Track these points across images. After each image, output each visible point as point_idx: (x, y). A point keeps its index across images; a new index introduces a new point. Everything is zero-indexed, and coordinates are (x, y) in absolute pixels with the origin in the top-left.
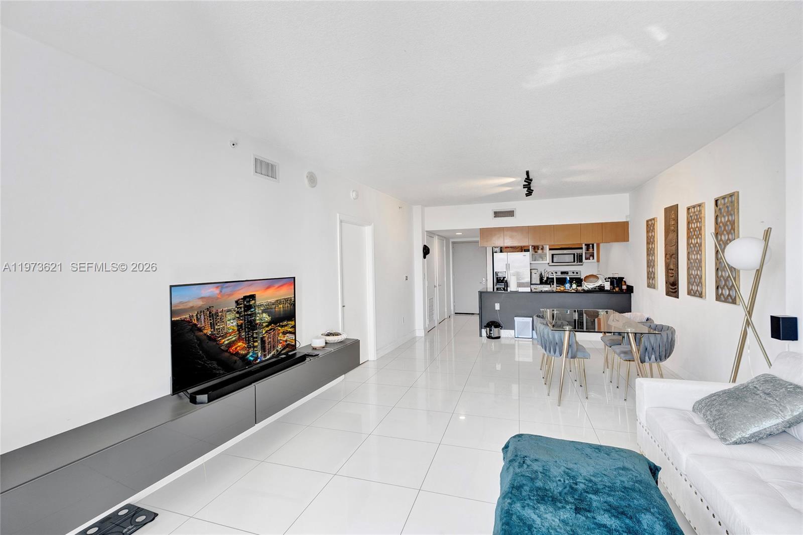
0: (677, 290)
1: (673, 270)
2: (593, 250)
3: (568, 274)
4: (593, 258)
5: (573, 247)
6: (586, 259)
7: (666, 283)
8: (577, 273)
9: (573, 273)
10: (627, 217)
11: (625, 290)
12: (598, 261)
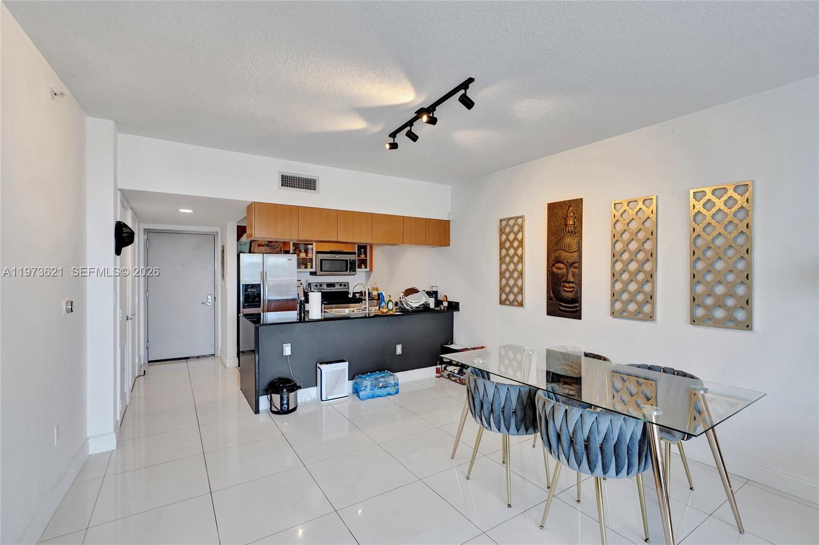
0: (578, 308)
1: (573, 283)
2: (366, 257)
3: (334, 286)
4: (366, 267)
5: (344, 251)
6: (358, 268)
7: (549, 298)
8: (345, 285)
9: (341, 285)
10: (449, 214)
11: (447, 307)
12: (371, 270)
